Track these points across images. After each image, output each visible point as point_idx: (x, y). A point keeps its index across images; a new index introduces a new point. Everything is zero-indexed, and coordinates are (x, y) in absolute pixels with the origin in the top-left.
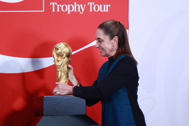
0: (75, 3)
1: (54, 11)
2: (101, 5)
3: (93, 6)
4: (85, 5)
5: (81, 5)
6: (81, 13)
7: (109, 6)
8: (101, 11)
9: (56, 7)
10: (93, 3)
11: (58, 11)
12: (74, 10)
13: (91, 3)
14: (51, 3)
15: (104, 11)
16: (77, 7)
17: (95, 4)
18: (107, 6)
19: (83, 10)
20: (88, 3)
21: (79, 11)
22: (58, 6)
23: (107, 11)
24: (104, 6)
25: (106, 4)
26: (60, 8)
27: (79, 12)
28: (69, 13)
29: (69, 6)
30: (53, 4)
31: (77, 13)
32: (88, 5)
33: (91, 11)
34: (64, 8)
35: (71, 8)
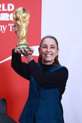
4: (6, 26)
5: (3, 26)
6: (3, 32)
13: (11, 25)
19: (4, 30)
20: (9, 24)
21: (1, 30)
27: (2, 32)
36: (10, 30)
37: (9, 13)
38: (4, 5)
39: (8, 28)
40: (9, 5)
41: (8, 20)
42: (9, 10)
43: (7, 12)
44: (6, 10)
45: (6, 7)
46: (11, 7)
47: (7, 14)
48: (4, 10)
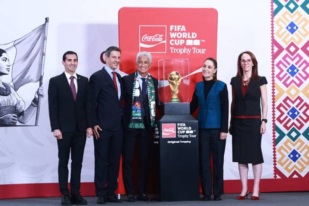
0: (185, 48)
1: (172, 52)
2: (200, 49)
3: (195, 50)
4: (191, 49)
5: (189, 49)
6: (188, 54)
7: (205, 50)
8: (200, 53)
9: (173, 50)
10: (196, 48)
11: (175, 52)
13: (194, 48)
14: (170, 48)
15: (202, 53)
16: (186, 50)
19: (189, 52)
22: (175, 49)
23: (204, 53)
25: (203, 49)
26: (176, 51)
28: (181, 54)
29: (181, 49)
30: (172, 48)
31: (186, 53)
33: (194, 52)
34: (178, 51)
35: (182, 51)
37: (193, 39)
38: (189, 33)
39: (192, 51)
40: (193, 34)
41: (192, 44)
42: (193, 37)
43: (191, 39)
44: (190, 37)
45: (191, 35)
46: (194, 35)
47: (191, 41)
48: (189, 37)
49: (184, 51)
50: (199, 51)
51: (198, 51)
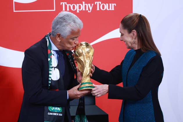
0: (84, 3)
1: (64, 10)
2: (107, 4)
3: (100, 5)
4: (93, 4)
5: (89, 5)
6: (89, 11)
7: (114, 5)
8: (108, 9)
9: (66, 6)
10: (100, 3)
11: (68, 10)
12: (83, 9)
13: (98, 3)
14: (61, 3)
15: (110, 9)
16: (85, 6)
17: (102, 3)
18: (113, 5)
19: (91, 9)
20: (96, 3)
21: (87, 9)
22: (68, 5)
23: (113, 9)
24: (110, 4)
25: (111, 3)
26: (70, 7)
27: (88, 11)
28: (78, 12)
29: (78, 5)
30: (64, 3)
31: (86, 11)
32: (95, 4)
33: (98, 9)
34: (74, 7)
35: (80, 7)
36: (97, 9)
49: (83, 8)
50: (106, 7)
51: (103, 7)
